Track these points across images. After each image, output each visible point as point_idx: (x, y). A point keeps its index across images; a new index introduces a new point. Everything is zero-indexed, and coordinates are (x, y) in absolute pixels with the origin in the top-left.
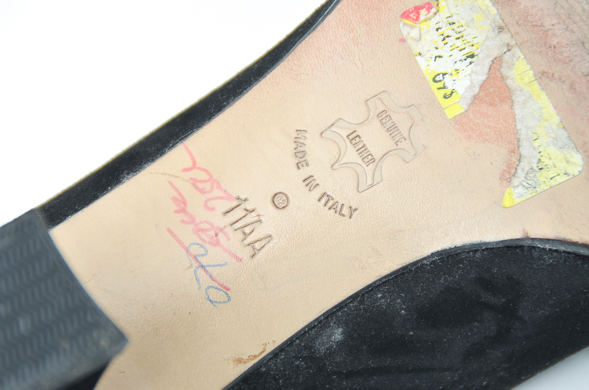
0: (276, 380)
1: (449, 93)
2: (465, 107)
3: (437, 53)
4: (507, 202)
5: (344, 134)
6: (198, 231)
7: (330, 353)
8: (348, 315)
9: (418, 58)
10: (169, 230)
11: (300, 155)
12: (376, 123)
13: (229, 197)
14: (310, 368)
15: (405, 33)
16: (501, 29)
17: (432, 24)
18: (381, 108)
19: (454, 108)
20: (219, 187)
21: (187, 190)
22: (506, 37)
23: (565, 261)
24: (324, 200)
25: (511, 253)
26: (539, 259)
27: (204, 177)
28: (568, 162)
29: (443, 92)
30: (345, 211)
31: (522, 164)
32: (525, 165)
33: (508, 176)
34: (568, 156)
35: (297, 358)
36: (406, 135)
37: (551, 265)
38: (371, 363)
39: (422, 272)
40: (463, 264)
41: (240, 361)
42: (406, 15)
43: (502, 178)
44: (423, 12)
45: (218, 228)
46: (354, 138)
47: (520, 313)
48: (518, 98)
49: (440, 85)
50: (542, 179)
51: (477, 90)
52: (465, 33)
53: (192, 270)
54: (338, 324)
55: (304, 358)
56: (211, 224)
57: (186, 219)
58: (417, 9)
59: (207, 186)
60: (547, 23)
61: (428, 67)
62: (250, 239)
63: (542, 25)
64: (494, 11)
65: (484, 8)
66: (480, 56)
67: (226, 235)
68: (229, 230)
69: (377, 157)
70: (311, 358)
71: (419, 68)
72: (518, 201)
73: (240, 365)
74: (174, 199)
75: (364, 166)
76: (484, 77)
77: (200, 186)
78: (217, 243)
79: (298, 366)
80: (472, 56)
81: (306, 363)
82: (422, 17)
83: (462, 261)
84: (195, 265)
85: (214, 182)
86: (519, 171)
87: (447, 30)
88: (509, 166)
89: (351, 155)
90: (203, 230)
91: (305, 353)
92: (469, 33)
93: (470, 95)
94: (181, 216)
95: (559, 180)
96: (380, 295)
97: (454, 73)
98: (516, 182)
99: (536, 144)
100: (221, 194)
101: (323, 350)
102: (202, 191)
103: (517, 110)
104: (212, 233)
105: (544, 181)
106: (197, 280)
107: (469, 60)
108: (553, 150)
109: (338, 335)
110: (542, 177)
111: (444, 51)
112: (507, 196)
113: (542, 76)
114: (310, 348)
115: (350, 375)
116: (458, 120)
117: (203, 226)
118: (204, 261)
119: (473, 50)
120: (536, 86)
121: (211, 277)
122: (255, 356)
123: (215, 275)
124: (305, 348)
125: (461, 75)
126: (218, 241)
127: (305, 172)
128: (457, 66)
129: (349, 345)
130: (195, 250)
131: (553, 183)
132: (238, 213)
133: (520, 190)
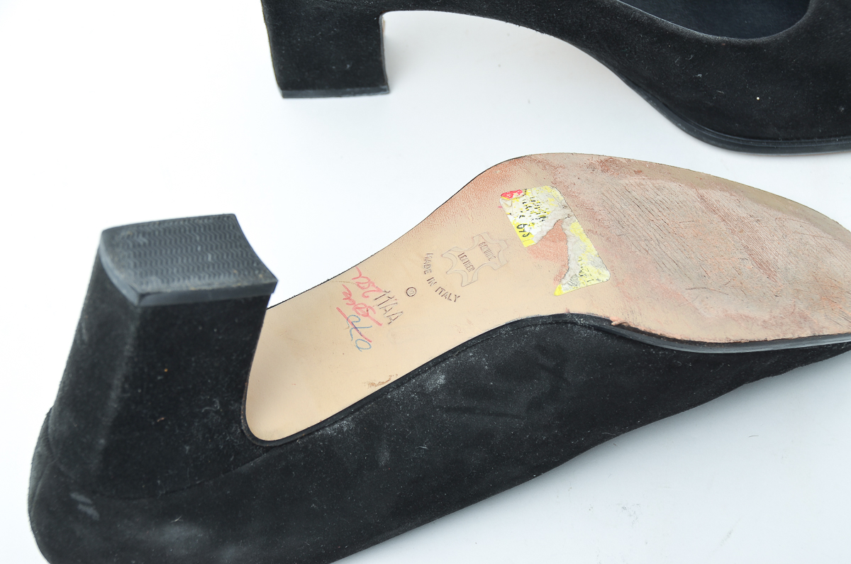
0: (398, 406)
1: (526, 234)
2: (536, 242)
3: (522, 214)
4: (557, 293)
5: (457, 254)
6: (356, 308)
7: (436, 392)
8: (449, 367)
9: (509, 216)
10: (338, 309)
11: (428, 266)
12: (478, 248)
13: (379, 290)
14: (422, 401)
15: (502, 203)
16: (565, 207)
17: (521, 200)
18: (482, 241)
19: (528, 242)
20: (374, 285)
21: (353, 288)
22: (568, 211)
23: (595, 336)
24: (439, 291)
25: (559, 329)
26: (578, 333)
27: (366, 280)
28: (600, 274)
29: (523, 233)
30: (452, 297)
31: (569, 272)
32: (571, 273)
33: (559, 278)
34: (601, 271)
35: (413, 393)
36: (496, 255)
37: (585, 337)
38: (464, 404)
39: (500, 340)
40: (528, 335)
41: (373, 384)
42: (504, 195)
43: (555, 279)
44: (515, 195)
45: (369, 307)
46: (462, 256)
47: (566, 375)
48: (571, 240)
49: (522, 230)
50: (582, 281)
51: (545, 234)
52: (541, 206)
53: (349, 330)
54: (442, 372)
55: (418, 393)
56: (365, 305)
57: (349, 303)
58: (512, 193)
59: (366, 285)
60: (596, 209)
61: (515, 221)
62: (388, 314)
63: (593, 209)
64: (562, 198)
65: (555, 196)
66: (549, 218)
67: (373, 310)
68: (376, 308)
69: (476, 267)
70: (423, 394)
71: (509, 221)
72: (564, 292)
73: (372, 387)
74: (344, 293)
75: (467, 272)
76: (550, 228)
77: (361, 285)
78: (368, 315)
79: (413, 398)
80: (545, 217)
81: (419, 397)
82: (514, 196)
83: (526, 333)
84: (351, 327)
85: (370, 282)
86: (567, 275)
87: (529, 204)
88: (561, 273)
89: (460, 266)
90: (359, 308)
91: (419, 390)
92: (544, 207)
93: (540, 236)
94: (348, 301)
95: (593, 282)
96: (471, 354)
97: (531, 224)
98: (564, 281)
99: (580, 263)
100: (374, 289)
101: (431, 389)
102: (362, 288)
103: (569, 245)
104: (365, 310)
105: (582, 282)
106: (351, 335)
107: (542, 219)
108: (590, 267)
109: (441, 380)
110: (581, 280)
111: (526, 213)
112: (557, 289)
113: (588, 232)
114: (422, 386)
115: (448, 410)
116: (530, 249)
117: (359, 306)
118: (357, 325)
119: (545, 214)
120: (584, 236)
121: (360, 334)
122: (383, 383)
123: (362, 333)
124: (419, 386)
125: (536, 225)
126: (368, 314)
127: (428, 276)
128: (533, 221)
129: (449, 387)
130: (352, 319)
131: (589, 284)
132: (384, 299)
133: (567, 286)
